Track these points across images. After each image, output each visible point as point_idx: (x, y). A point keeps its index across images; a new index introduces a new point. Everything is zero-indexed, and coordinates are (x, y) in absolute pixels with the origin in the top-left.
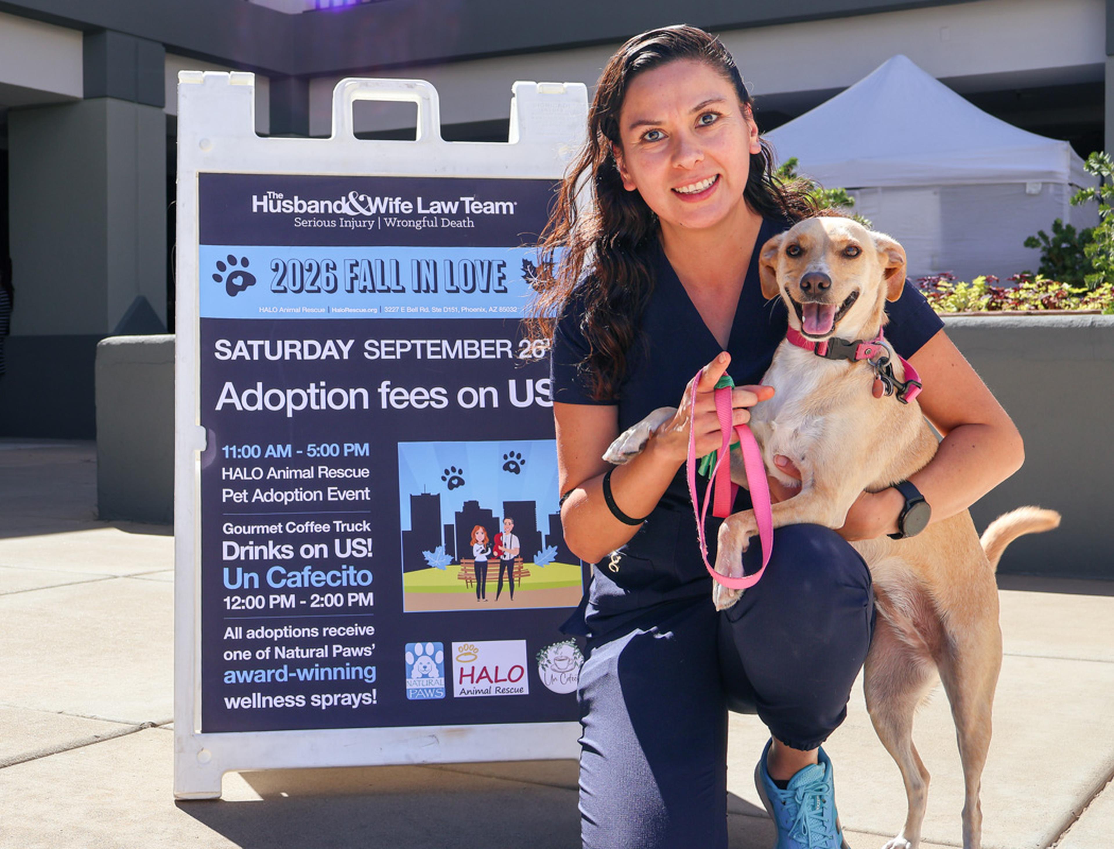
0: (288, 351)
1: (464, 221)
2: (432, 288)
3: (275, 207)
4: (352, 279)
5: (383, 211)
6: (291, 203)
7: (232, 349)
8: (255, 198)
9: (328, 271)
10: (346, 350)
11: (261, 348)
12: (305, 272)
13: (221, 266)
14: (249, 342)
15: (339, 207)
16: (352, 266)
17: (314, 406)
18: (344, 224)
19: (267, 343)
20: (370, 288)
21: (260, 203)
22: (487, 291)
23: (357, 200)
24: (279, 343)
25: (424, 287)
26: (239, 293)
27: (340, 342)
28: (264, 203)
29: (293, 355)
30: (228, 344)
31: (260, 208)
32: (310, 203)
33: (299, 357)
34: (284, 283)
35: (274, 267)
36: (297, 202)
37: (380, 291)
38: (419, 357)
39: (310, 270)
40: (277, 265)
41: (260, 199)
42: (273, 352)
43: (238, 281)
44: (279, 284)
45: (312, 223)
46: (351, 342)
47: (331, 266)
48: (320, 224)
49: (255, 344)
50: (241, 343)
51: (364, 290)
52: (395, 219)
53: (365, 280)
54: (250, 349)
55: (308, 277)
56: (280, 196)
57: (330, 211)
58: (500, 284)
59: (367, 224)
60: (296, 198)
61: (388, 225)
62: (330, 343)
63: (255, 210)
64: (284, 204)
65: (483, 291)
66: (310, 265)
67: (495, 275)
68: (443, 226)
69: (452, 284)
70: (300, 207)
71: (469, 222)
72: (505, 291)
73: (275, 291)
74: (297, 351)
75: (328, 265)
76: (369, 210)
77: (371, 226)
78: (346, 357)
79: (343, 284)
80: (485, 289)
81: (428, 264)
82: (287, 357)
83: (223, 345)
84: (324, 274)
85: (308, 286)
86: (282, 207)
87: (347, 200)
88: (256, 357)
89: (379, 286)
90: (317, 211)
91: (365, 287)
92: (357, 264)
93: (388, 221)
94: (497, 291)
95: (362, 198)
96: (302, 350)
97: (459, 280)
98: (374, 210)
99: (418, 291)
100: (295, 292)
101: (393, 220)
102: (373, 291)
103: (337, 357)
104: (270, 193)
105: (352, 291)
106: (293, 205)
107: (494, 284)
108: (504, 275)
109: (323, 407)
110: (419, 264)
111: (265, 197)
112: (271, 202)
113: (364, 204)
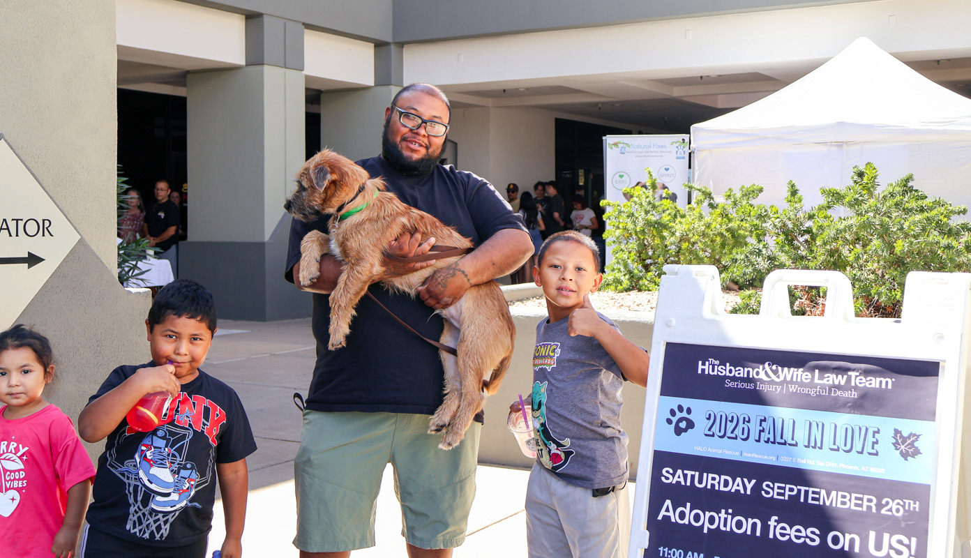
0: (710, 482)
1: (849, 392)
2: (819, 445)
3: (713, 371)
4: (760, 431)
5: (788, 378)
6: (724, 368)
7: (673, 475)
8: (700, 362)
9: (744, 423)
10: (749, 486)
11: (693, 477)
12: (728, 421)
13: (673, 413)
14: (685, 472)
15: (758, 373)
16: (761, 421)
17: (722, 528)
18: (759, 387)
19: (697, 474)
20: (772, 440)
21: (703, 367)
22: (861, 453)
23: (771, 369)
24: (705, 475)
25: (812, 444)
26: (683, 433)
27: (745, 480)
28: (706, 367)
29: (713, 485)
30: (671, 471)
31: (703, 370)
32: (737, 369)
33: (717, 488)
34: (713, 429)
35: (708, 417)
36: (728, 368)
37: (779, 443)
38: (802, 500)
39: (732, 421)
40: (710, 415)
41: (704, 364)
42: (700, 482)
43: (683, 425)
44: (709, 430)
45: (737, 385)
46: (754, 481)
47: (747, 419)
48: (743, 385)
49: (689, 473)
50: (679, 472)
51: (767, 442)
52: (797, 386)
53: (769, 433)
54: (685, 476)
55: (730, 426)
56: (717, 362)
57: (751, 376)
58: (873, 448)
59: (776, 388)
60: (728, 364)
61: (791, 390)
62: (739, 480)
63: (700, 372)
64: (720, 369)
65: (858, 452)
66: (733, 417)
67: (870, 439)
68: (833, 395)
69: (834, 444)
70: (730, 371)
71: (853, 393)
72: (876, 454)
73: (706, 435)
74: (716, 482)
75: (744, 418)
76: (778, 377)
77: (779, 390)
78: (748, 492)
79: (754, 435)
80: (860, 450)
81: (818, 425)
82: (709, 487)
83: (667, 472)
84: (741, 425)
85: (729, 434)
86: (718, 371)
87: (764, 368)
88: (688, 484)
89: (778, 440)
90: (742, 375)
91: (769, 439)
92: (765, 420)
93: (791, 387)
94: (870, 454)
95: (774, 367)
96: (719, 483)
97: (840, 441)
98: (782, 377)
99: (807, 447)
100: (719, 437)
101: (795, 387)
102: (774, 443)
103: (742, 492)
104: (710, 360)
105: (758, 441)
106: (725, 370)
107: (868, 448)
108: (877, 440)
109: (728, 529)
110: (810, 424)
111: (707, 363)
112: (711, 366)
113: (775, 372)
